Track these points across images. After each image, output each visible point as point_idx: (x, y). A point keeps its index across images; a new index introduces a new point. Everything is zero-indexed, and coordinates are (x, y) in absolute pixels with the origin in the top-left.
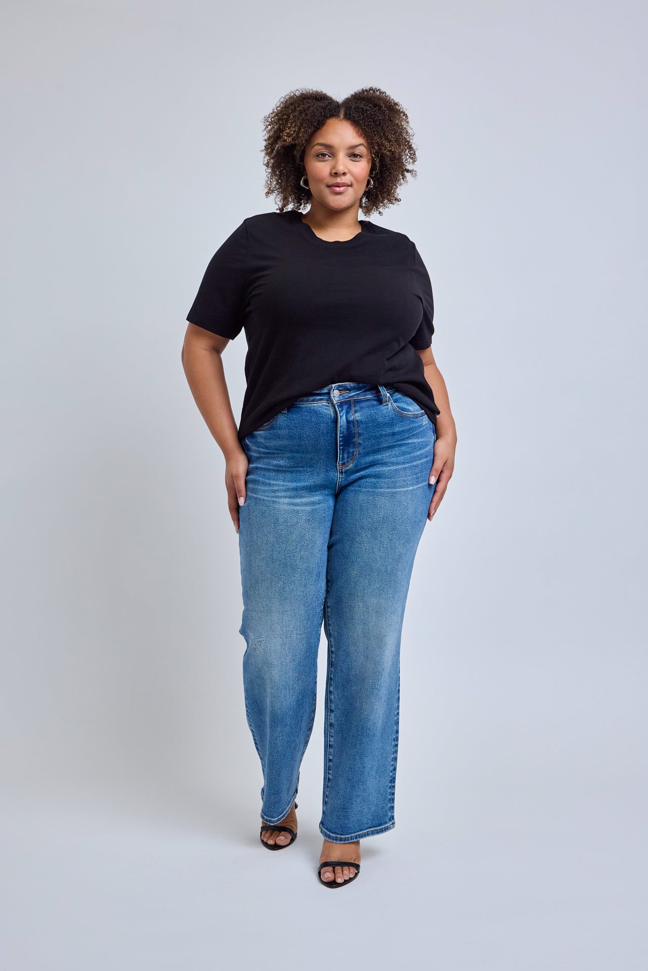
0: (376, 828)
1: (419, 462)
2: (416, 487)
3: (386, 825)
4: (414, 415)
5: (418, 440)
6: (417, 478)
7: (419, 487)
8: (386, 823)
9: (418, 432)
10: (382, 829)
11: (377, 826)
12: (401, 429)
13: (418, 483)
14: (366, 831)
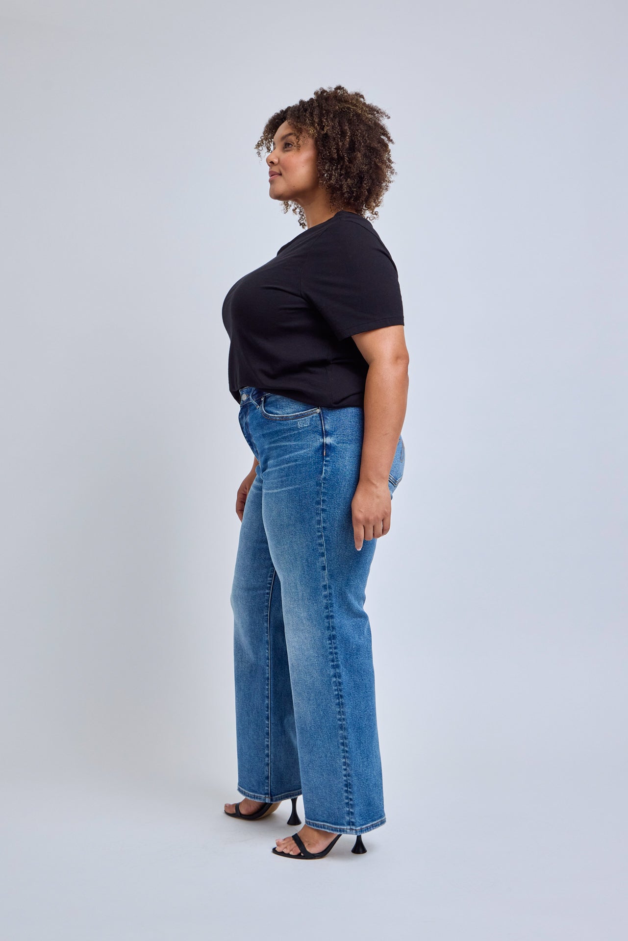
0: (332, 825)
1: (286, 465)
2: (279, 490)
3: (342, 827)
4: (283, 417)
5: (290, 443)
6: (282, 482)
7: (283, 491)
8: (343, 825)
9: (291, 435)
10: (337, 828)
11: (332, 824)
12: (268, 431)
13: (282, 487)
14: (322, 823)
